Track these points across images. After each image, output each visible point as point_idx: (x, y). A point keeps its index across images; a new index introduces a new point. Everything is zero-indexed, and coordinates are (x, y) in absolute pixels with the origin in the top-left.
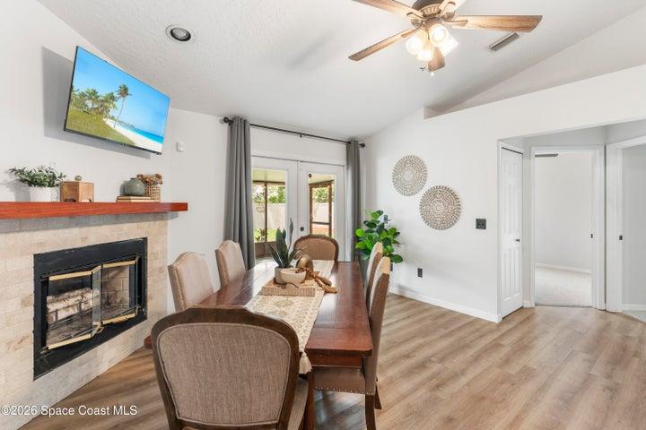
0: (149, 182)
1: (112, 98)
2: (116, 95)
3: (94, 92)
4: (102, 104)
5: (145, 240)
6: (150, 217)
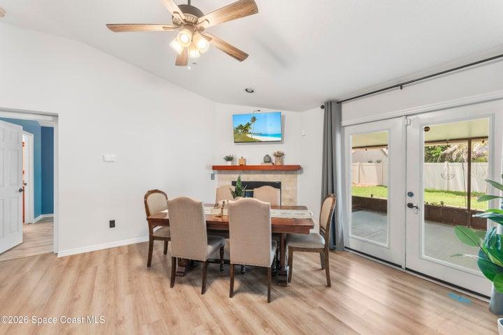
0: (280, 155)
1: (249, 124)
3: (241, 126)
4: (245, 129)
5: (280, 183)
6: (283, 172)
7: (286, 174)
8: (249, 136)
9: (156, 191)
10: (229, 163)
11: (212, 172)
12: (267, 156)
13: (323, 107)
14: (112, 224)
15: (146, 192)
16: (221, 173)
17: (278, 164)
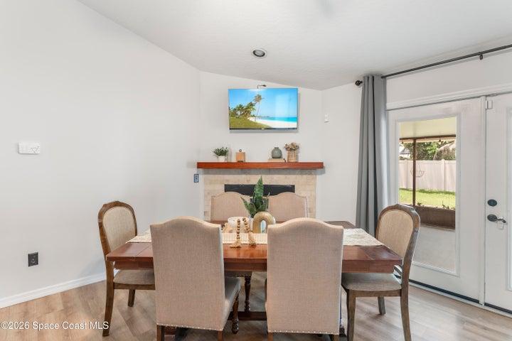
0: (293, 148)
1: (251, 105)
2: (253, 102)
3: (241, 106)
4: (246, 110)
5: (294, 186)
6: (297, 171)
7: (301, 174)
8: (252, 119)
9: (117, 204)
10: (222, 159)
11: (195, 171)
12: (277, 149)
13: (358, 83)
14: (33, 259)
15: (100, 207)
16: (208, 173)
17: (293, 160)
